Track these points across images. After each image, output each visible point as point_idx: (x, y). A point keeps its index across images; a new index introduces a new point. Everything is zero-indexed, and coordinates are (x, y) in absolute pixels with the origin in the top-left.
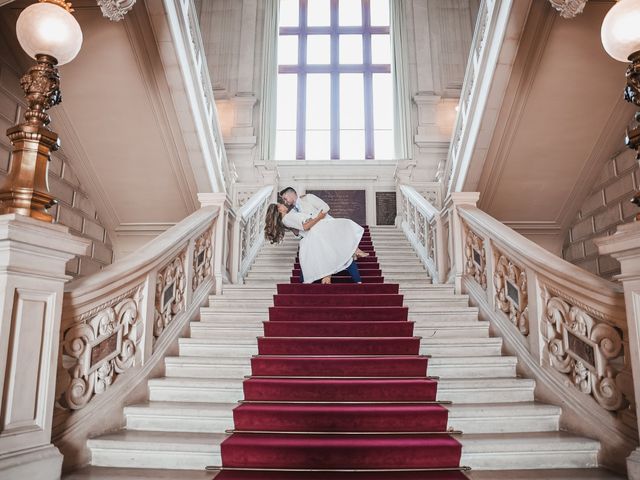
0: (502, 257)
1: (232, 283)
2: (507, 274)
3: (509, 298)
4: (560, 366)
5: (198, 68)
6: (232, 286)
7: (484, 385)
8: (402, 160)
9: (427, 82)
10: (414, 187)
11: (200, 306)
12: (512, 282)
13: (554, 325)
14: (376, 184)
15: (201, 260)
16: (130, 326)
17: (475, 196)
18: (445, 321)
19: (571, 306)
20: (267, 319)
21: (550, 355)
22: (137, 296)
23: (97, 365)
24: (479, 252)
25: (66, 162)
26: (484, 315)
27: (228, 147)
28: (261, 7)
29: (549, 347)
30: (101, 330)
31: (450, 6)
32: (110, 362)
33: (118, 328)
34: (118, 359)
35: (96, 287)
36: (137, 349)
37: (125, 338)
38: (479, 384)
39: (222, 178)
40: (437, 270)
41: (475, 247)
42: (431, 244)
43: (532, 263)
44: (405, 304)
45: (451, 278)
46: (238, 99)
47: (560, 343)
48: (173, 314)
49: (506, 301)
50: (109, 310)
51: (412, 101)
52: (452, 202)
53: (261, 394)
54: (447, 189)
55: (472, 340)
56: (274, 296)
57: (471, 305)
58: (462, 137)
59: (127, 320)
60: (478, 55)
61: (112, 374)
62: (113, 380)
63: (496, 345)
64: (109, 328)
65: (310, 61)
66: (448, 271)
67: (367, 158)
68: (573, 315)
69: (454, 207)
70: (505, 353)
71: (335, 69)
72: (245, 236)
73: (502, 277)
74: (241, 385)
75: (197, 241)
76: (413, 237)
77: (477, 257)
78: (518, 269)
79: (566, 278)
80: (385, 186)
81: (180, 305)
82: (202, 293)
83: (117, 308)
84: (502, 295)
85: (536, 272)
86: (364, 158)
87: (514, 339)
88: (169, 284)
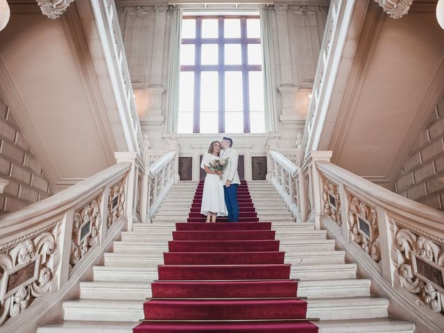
0: (354, 199)
1: (141, 222)
2: (358, 212)
3: (361, 231)
4: (410, 287)
5: (119, 63)
6: (140, 224)
7: (345, 304)
8: (270, 132)
9: (288, 77)
10: (281, 152)
11: (114, 240)
12: (363, 218)
13: (403, 253)
14: (251, 151)
15: (115, 204)
16: (48, 256)
17: (329, 154)
18: (309, 251)
19: (417, 236)
20: (167, 250)
21: (401, 278)
22: (55, 231)
23: (13, 291)
24: (334, 196)
25: (19, 132)
26: (339, 246)
27: (142, 124)
28: (168, 24)
29: (399, 271)
30: (19, 260)
31: (303, 24)
32: (27, 288)
33: (36, 258)
34: (35, 284)
35: (17, 221)
36: (53, 275)
37: (43, 266)
38: (342, 303)
39: (137, 145)
40: (300, 212)
41: (331, 192)
42: (295, 193)
43: (381, 201)
44: (277, 238)
45: (311, 217)
46: (151, 89)
47: (409, 267)
48: (89, 247)
49: (359, 234)
50: (28, 242)
51: (277, 92)
52: (311, 159)
53: (158, 314)
54: (305, 153)
55: (333, 266)
56: (173, 232)
57: (328, 238)
58: (315, 114)
59: (45, 251)
60: (327, 54)
61: (28, 298)
62: (29, 303)
63: (352, 270)
64: (28, 258)
65: (203, 63)
66: (308, 212)
67: (245, 132)
68: (420, 244)
69: (313, 163)
70: (360, 276)
71: (222, 68)
72: (152, 187)
73: (354, 215)
74: (142, 306)
75: (112, 188)
76: (280, 188)
77: (333, 200)
78: (368, 207)
79: (413, 213)
80: (258, 153)
81: (96, 239)
82: (115, 230)
83: (36, 241)
84: (355, 229)
85: (385, 209)
86: (242, 132)
87: (367, 265)
88: (86, 221)
